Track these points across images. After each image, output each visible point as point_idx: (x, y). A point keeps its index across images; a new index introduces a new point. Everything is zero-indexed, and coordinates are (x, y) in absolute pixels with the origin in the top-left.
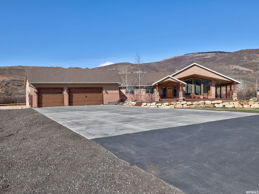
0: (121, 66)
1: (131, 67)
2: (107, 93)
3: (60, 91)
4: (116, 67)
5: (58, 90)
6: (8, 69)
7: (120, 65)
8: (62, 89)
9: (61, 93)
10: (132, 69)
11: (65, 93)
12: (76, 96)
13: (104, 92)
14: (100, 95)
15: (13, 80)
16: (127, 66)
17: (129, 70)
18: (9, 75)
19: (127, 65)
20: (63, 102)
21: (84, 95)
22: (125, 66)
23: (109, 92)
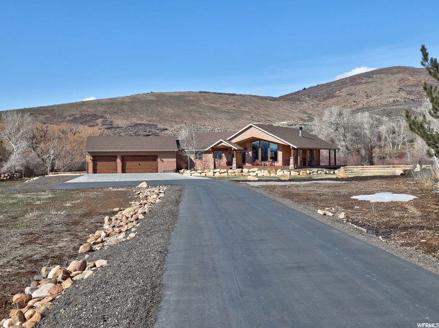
0: (381, 78)
1: (410, 78)
2: (163, 161)
3: (114, 159)
4: (369, 80)
5: (111, 157)
6: (130, 100)
7: (378, 76)
8: (116, 157)
9: (115, 161)
10: (411, 84)
11: (119, 160)
12: (128, 164)
13: (159, 160)
14: (154, 163)
15: (137, 125)
16: (398, 75)
17: (404, 86)
18: (129, 113)
19: (399, 72)
20: (116, 169)
21: (138, 163)
22: (392, 77)
23: (164, 160)
